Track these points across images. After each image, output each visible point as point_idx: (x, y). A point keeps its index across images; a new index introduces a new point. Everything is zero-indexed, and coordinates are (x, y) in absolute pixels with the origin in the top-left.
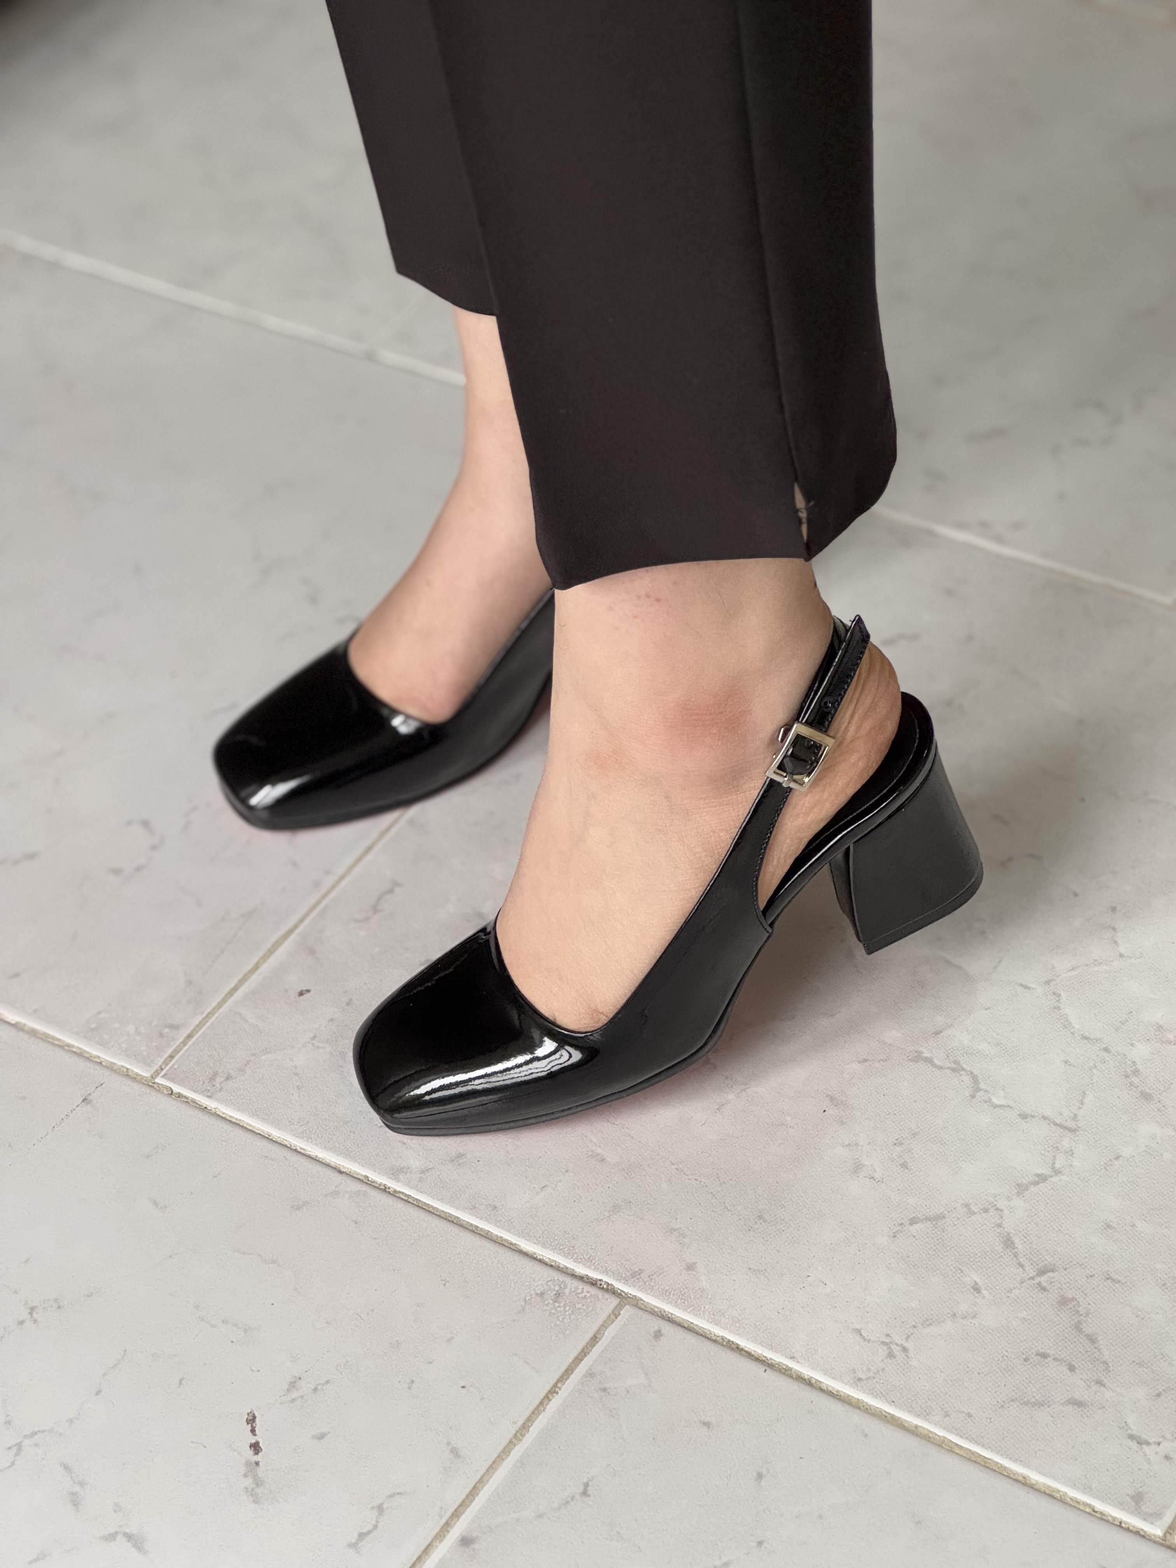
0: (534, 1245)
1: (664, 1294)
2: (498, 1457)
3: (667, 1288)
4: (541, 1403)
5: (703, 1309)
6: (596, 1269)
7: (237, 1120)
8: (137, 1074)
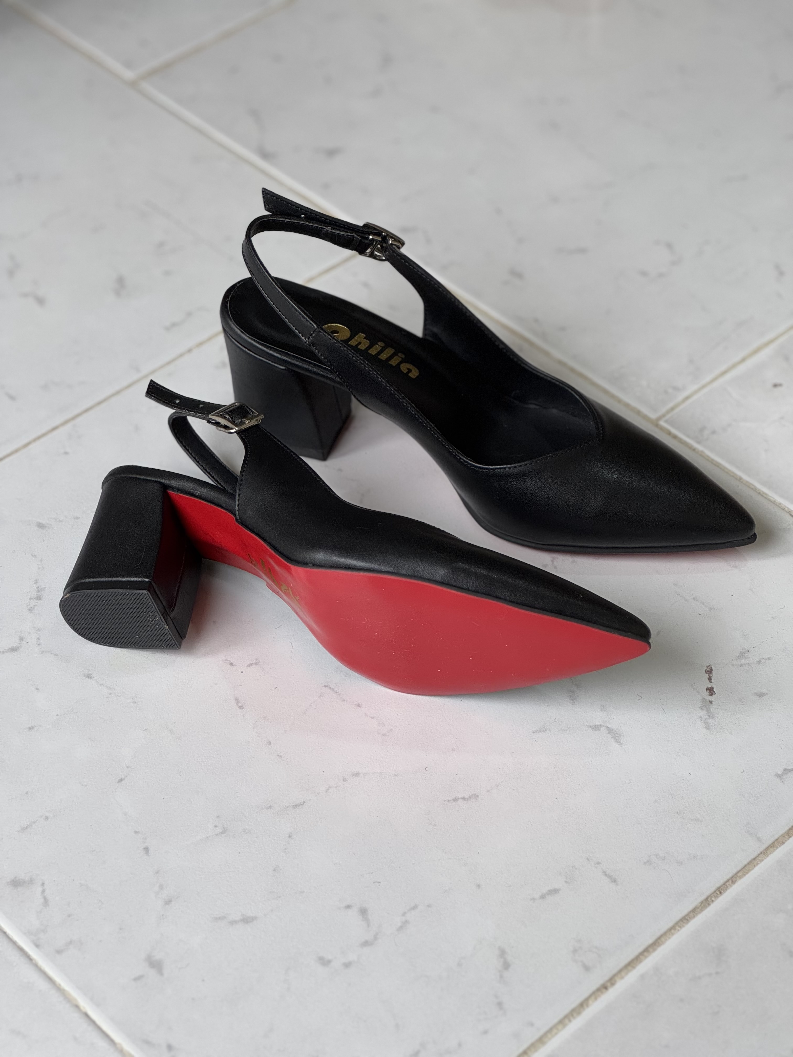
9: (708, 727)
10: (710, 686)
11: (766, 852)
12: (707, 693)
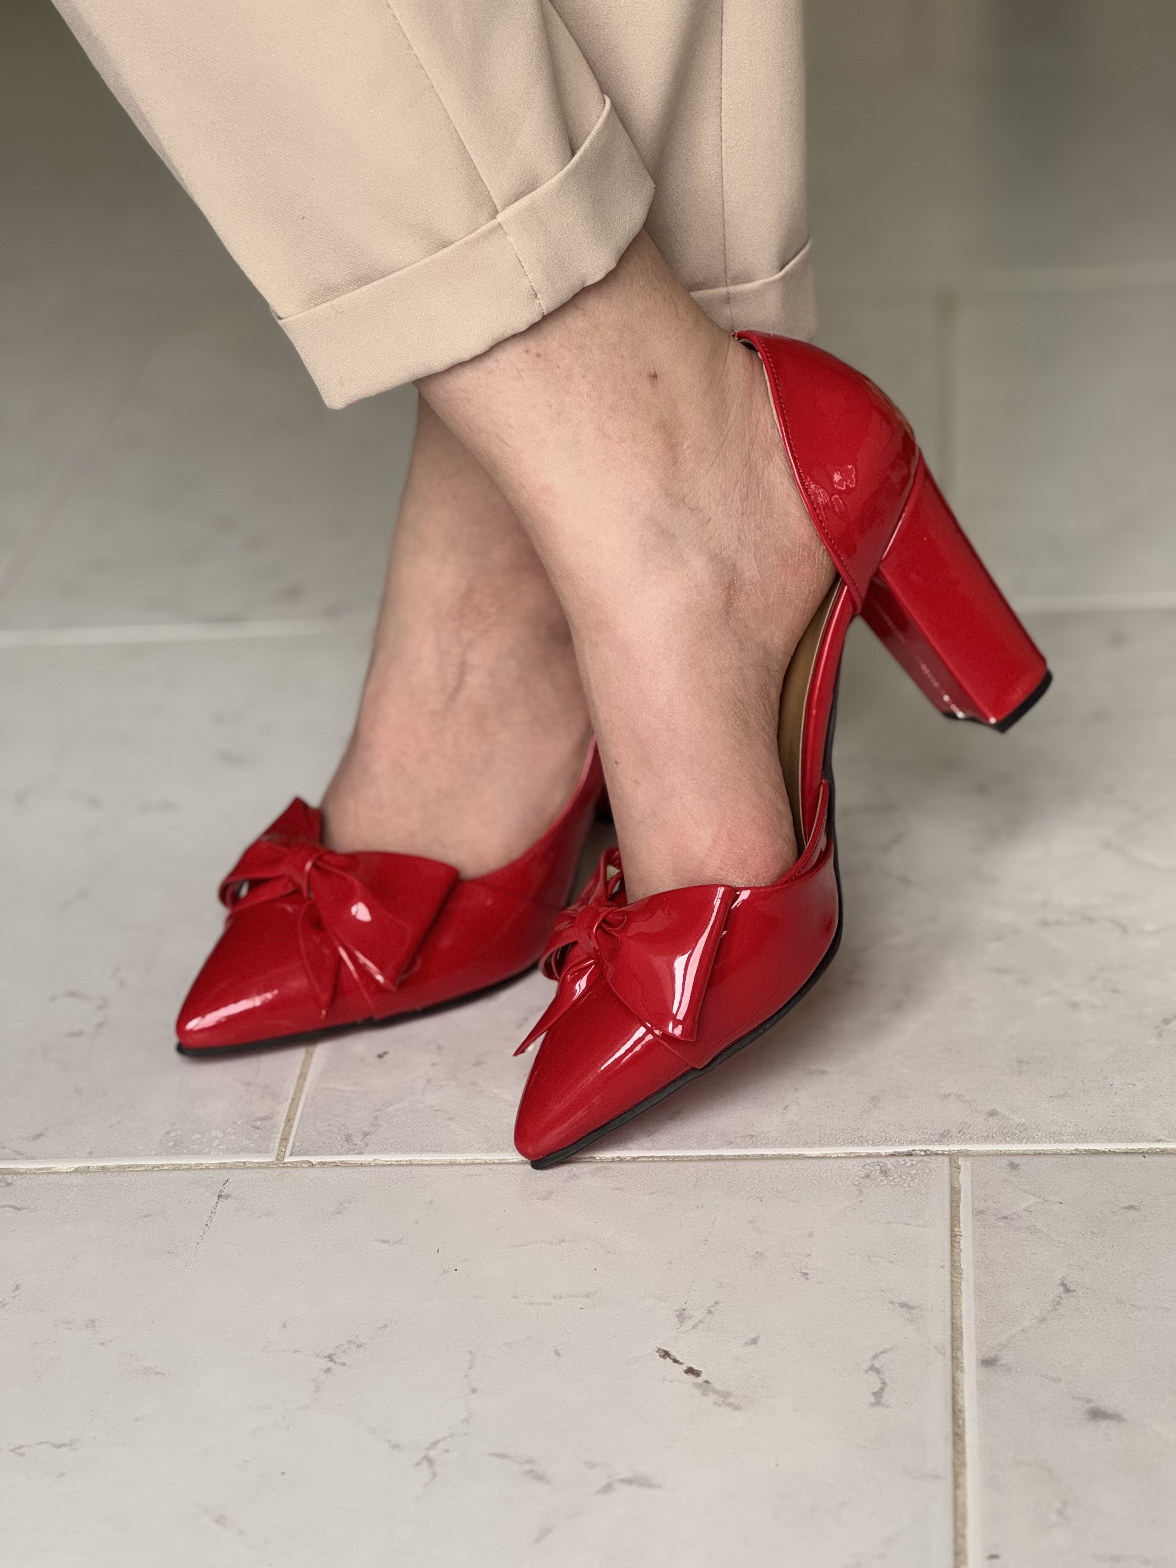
0: (820, 1148)
1: (987, 1139)
2: (952, 1296)
3: (986, 1134)
4: (952, 1246)
5: (1036, 1137)
6: (901, 1144)
7: (406, 1161)
8: (259, 1163)
9: (737, 1408)
10: (685, 1368)
11: (957, 1484)
12: (691, 1378)
